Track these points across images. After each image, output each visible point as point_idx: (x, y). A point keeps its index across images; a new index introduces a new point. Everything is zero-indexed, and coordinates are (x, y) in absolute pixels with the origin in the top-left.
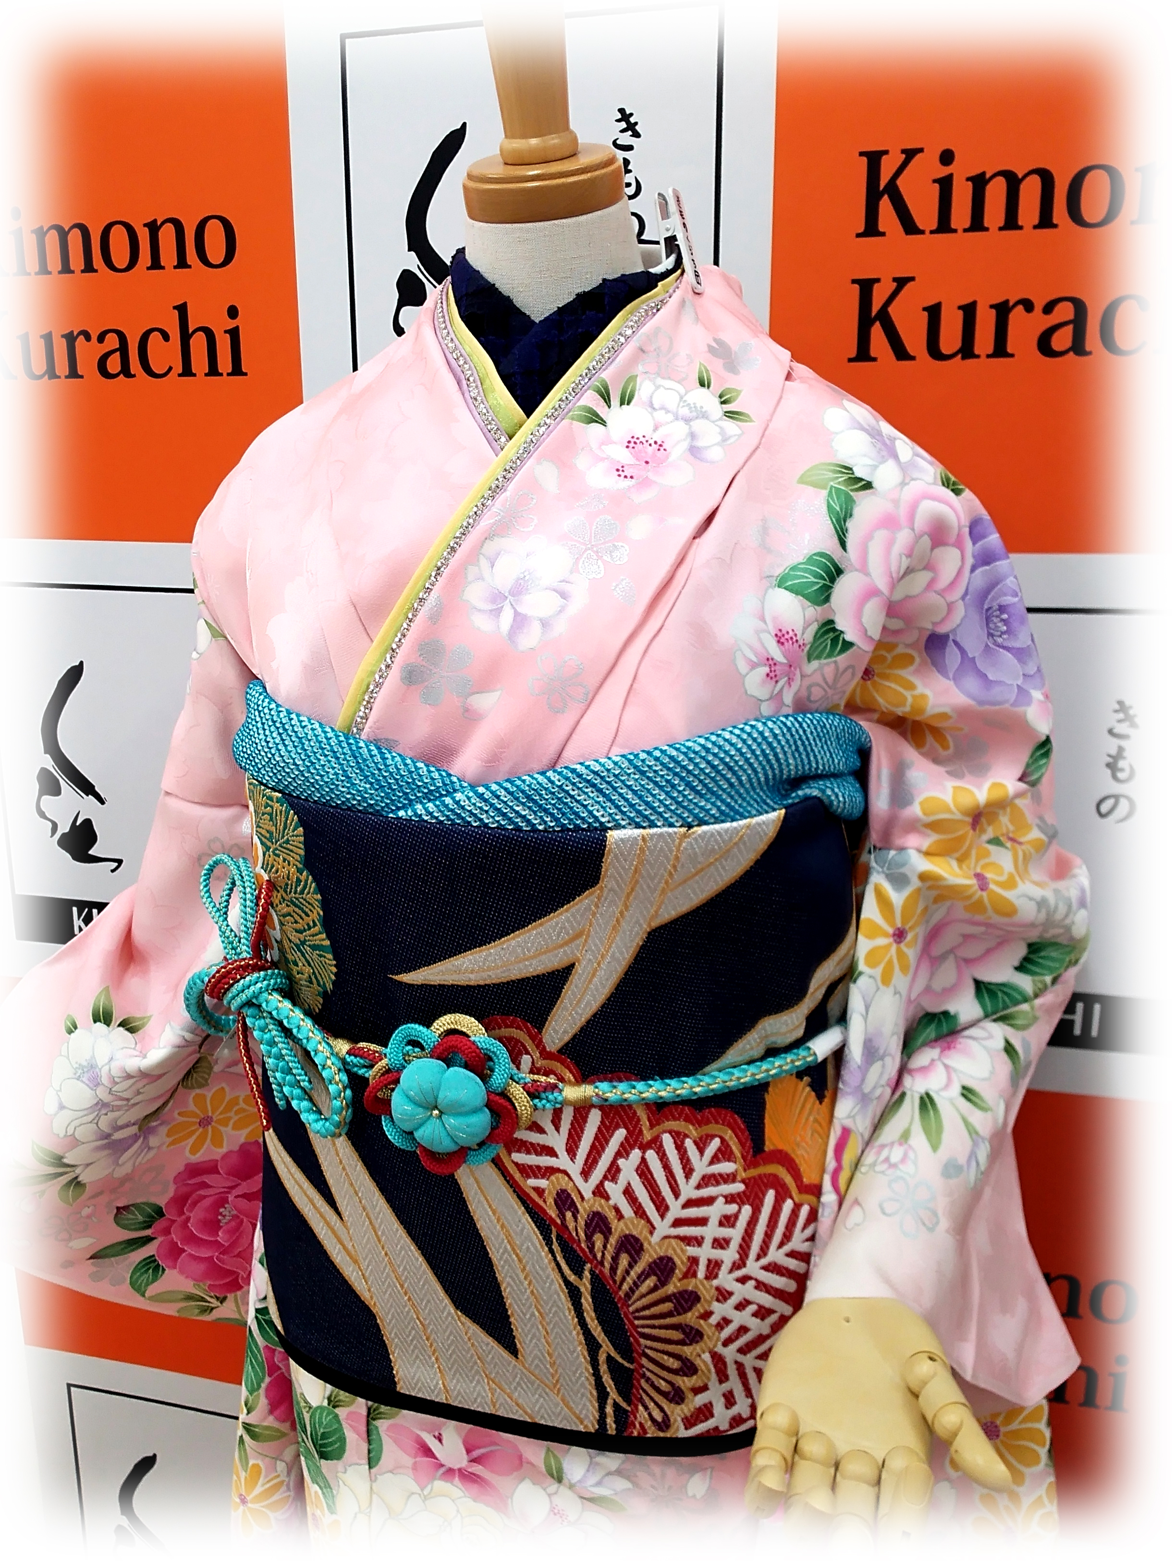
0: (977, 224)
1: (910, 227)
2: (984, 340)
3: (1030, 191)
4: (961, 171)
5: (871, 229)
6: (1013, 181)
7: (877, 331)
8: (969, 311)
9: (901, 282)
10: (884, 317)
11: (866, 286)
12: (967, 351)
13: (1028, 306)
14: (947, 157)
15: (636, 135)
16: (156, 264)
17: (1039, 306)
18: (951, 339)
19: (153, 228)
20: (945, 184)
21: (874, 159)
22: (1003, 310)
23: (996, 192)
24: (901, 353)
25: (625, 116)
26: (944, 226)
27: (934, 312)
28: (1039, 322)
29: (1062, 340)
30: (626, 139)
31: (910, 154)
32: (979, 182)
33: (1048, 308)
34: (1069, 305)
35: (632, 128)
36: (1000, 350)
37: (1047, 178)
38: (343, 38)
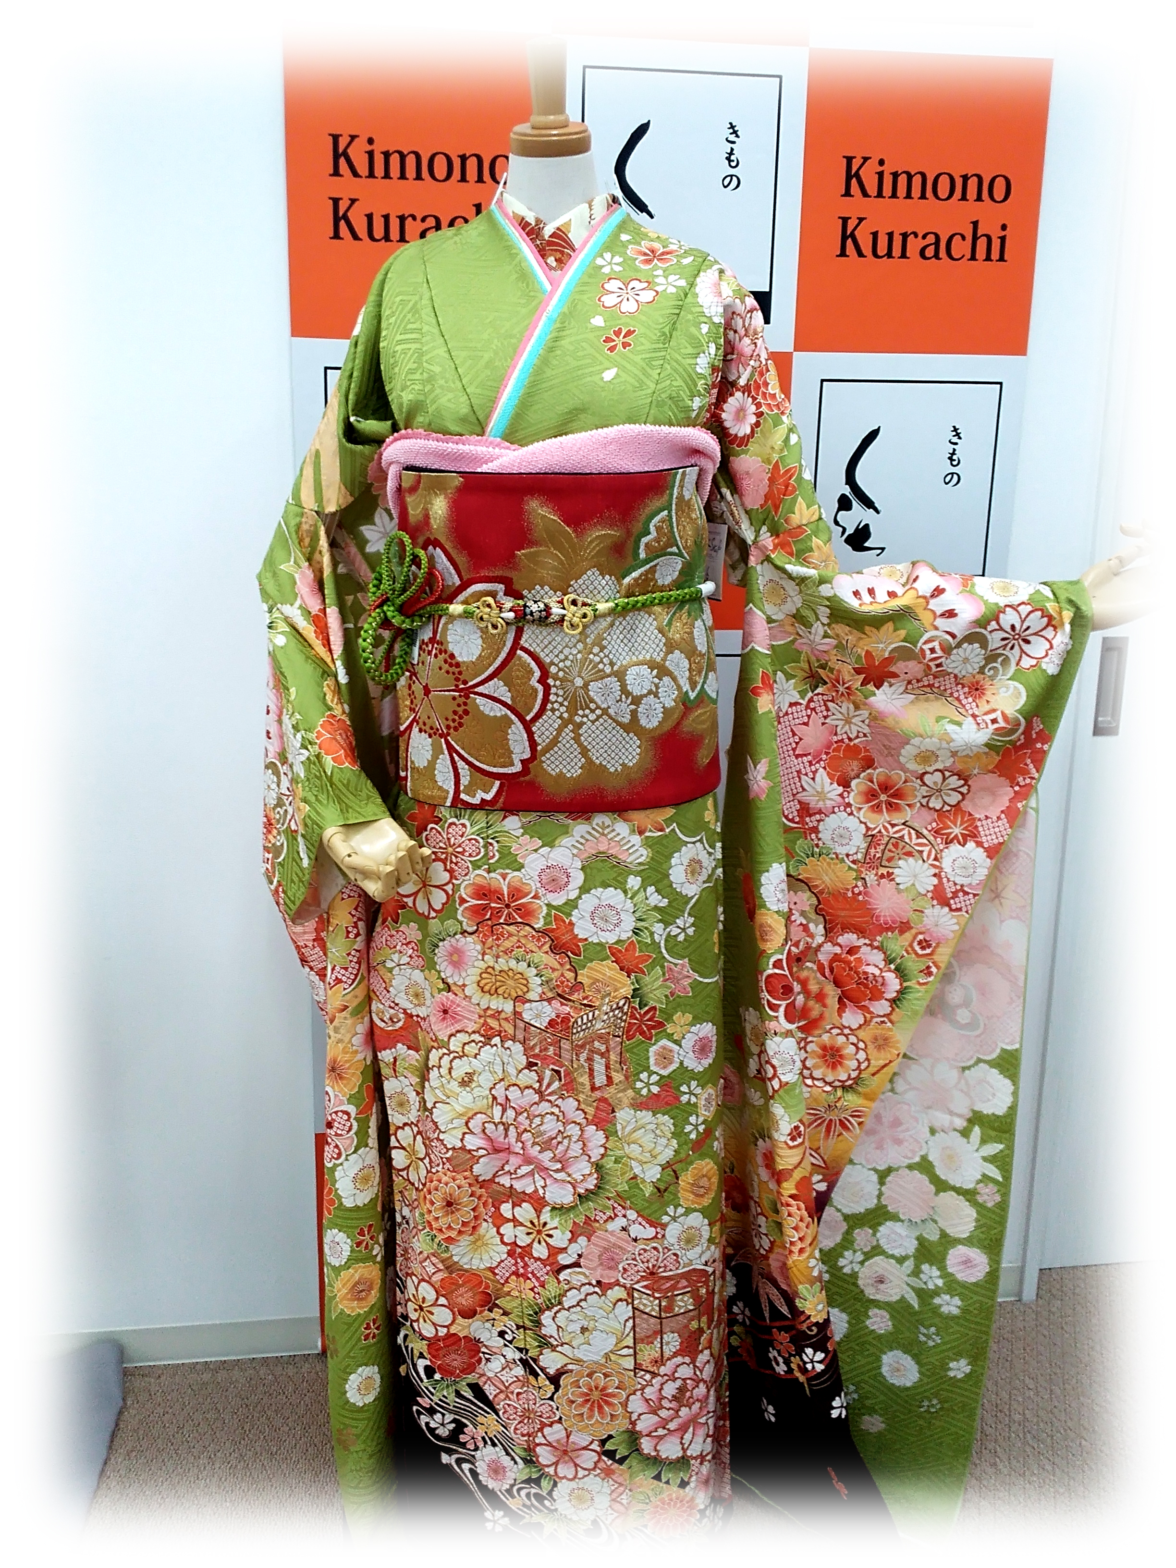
0: (894, 195)
1: (865, 194)
2: (897, 251)
3: (917, 181)
4: (888, 169)
5: (848, 193)
6: (910, 177)
7: (849, 241)
8: (890, 235)
9: (861, 220)
10: (853, 236)
11: (845, 220)
12: (889, 255)
13: (916, 235)
14: (881, 162)
15: (737, 136)
16: (463, 179)
17: (920, 236)
18: (882, 250)
19: (464, 158)
20: (881, 175)
21: (849, 160)
22: (905, 236)
23: (902, 180)
24: (860, 254)
25: (732, 127)
26: (880, 195)
27: (875, 235)
28: (918, 243)
29: (930, 252)
30: (732, 138)
31: (866, 159)
32: (895, 175)
33: (924, 237)
34: (933, 236)
35: (735, 132)
36: (904, 255)
37: (924, 176)
38: (585, 67)
